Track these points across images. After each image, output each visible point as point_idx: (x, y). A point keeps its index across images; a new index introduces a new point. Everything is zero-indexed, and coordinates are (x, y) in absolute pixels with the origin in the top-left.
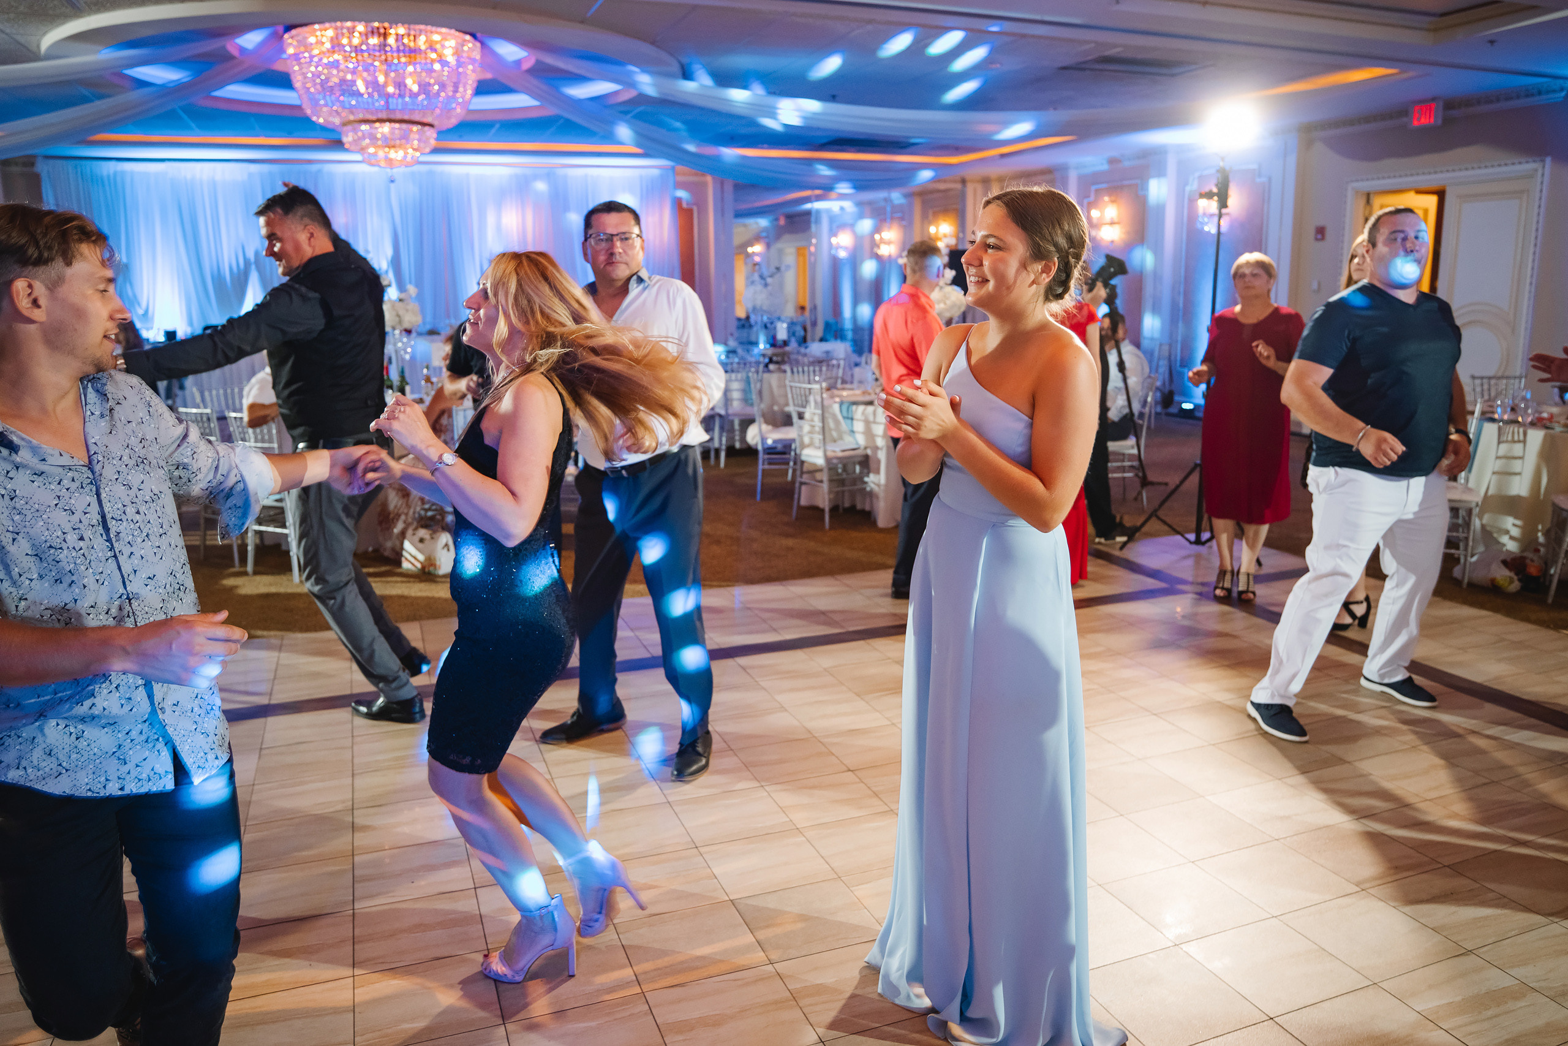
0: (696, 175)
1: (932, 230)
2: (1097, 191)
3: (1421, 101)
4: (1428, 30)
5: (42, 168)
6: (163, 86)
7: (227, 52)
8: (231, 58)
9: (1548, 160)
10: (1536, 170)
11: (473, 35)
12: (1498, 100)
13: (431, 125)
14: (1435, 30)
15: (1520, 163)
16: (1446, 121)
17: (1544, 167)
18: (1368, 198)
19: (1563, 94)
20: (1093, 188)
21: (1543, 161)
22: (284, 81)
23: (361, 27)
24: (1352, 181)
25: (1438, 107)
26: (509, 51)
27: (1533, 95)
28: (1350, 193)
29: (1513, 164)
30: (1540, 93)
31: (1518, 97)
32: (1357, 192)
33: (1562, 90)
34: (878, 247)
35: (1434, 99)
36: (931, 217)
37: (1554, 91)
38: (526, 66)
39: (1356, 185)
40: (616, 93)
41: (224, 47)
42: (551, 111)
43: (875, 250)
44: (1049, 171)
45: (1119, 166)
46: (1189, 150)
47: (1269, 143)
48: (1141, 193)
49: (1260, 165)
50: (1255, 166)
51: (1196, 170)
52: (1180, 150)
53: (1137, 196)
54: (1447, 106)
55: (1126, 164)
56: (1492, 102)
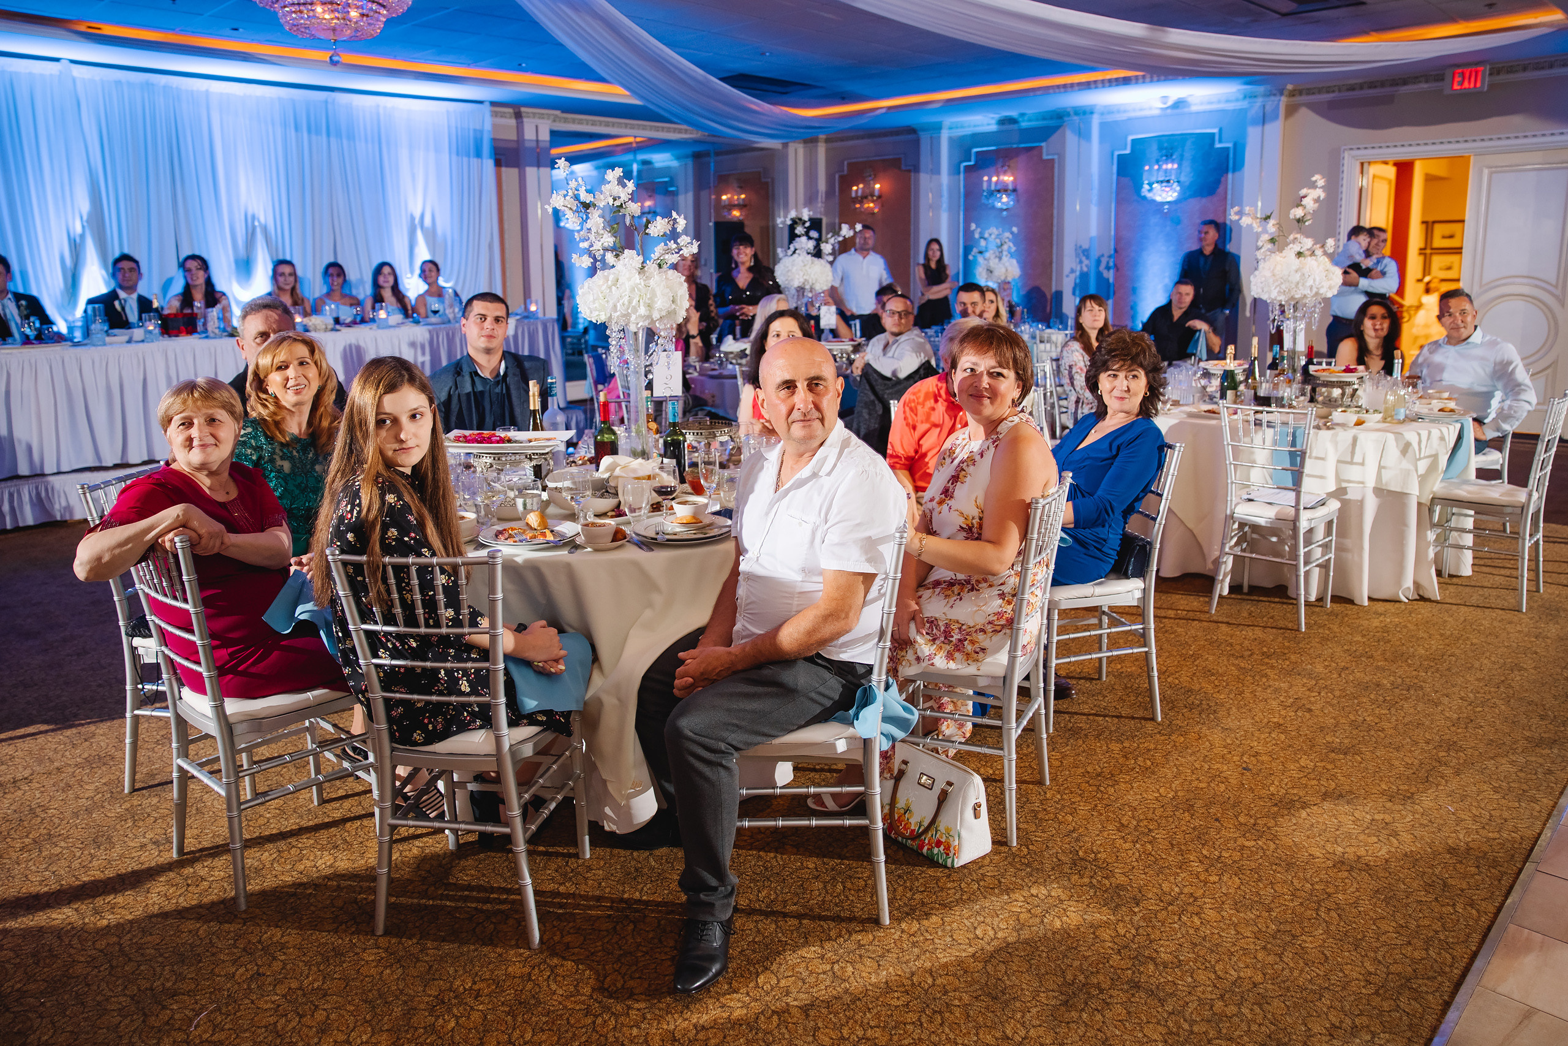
16: (1494, 86)
44: (911, 131)
45: (1015, 127)
46: (1119, 112)
47: (1244, 104)
48: (1045, 157)
49: (1221, 130)
50: (1215, 131)
51: (1132, 134)
52: (1109, 110)
53: (1041, 160)
54: (1490, 73)
55: (1025, 125)
56: (1542, 68)
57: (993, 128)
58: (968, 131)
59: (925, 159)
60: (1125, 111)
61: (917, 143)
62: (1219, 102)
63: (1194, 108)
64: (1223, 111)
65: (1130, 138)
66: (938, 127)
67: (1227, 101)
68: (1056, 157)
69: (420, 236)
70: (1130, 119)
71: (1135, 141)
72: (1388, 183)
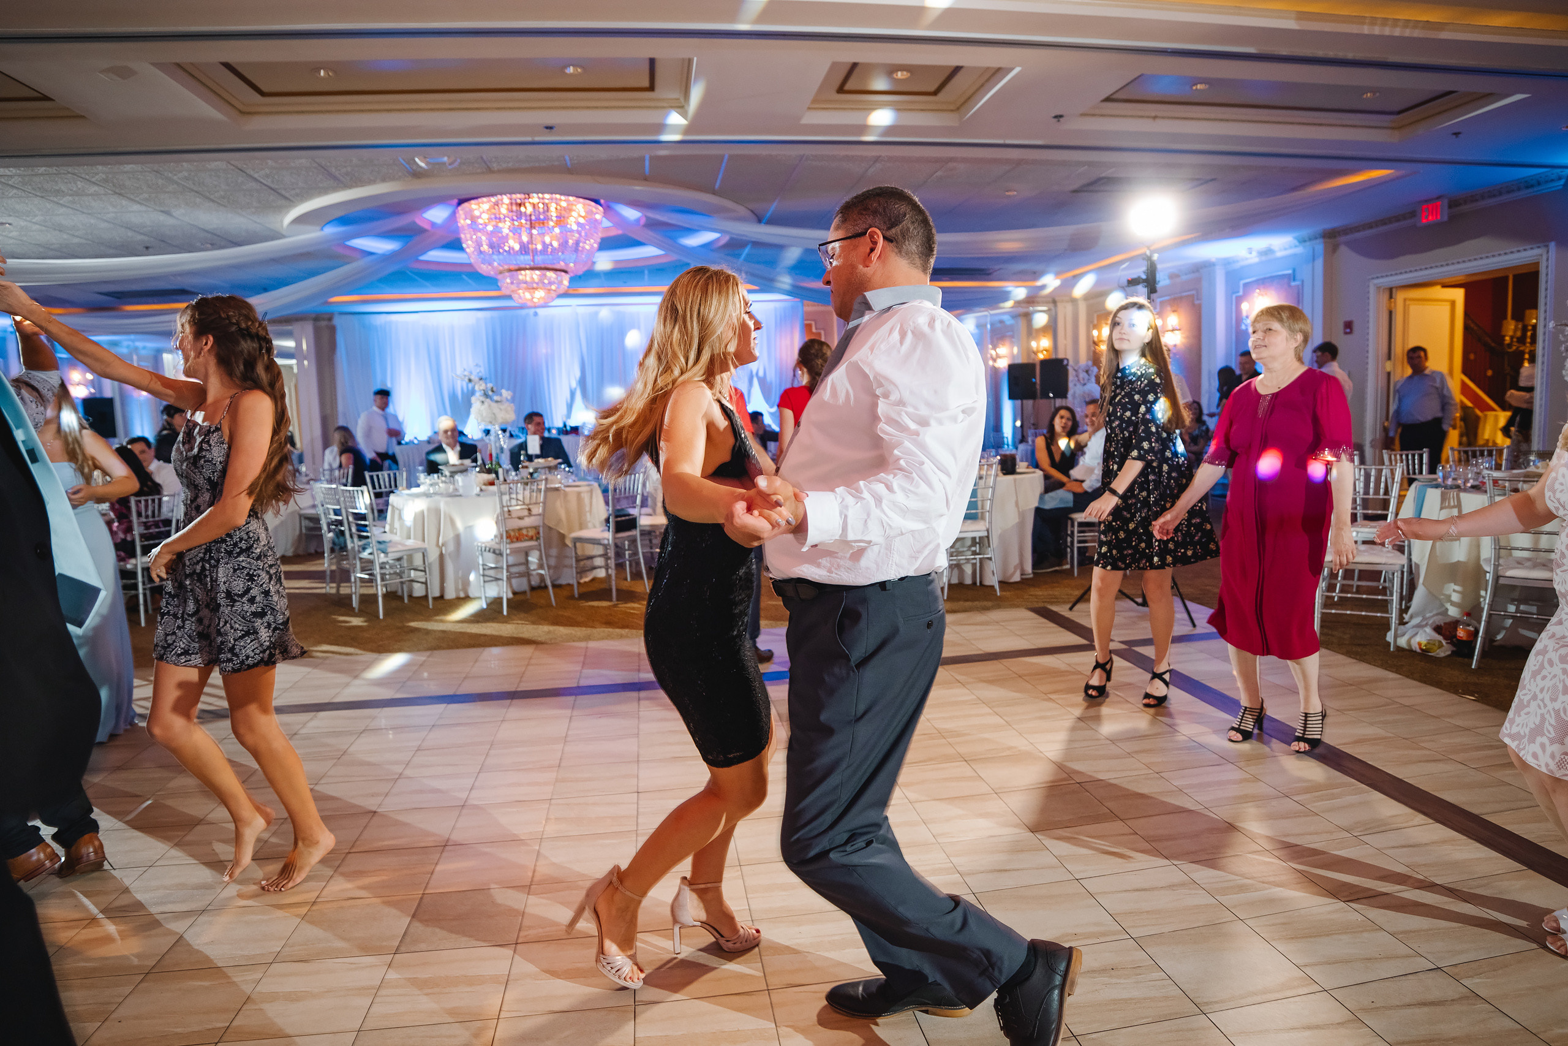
0: (814, 305)
1: (1034, 344)
3: (1426, 201)
4: (1393, 128)
5: (337, 321)
6: (383, 255)
7: (418, 226)
8: (422, 231)
9: (1552, 245)
10: (1541, 255)
11: (596, 201)
12: (1500, 194)
13: (566, 272)
14: (1400, 128)
15: (1526, 250)
16: (1452, 218)
17: (1548, 252)
18: (1391, 292)
19: (1562, 182)
21: (1544, 247)
22: (456, 245)
23: (506, 199)
24: (1373, 278)
25: (1444, 203)
26: (631, 214)
27: (1532, 186)
28: (1372, 289)
29: (1519, 251)
30: (1539, 184)
31: (1519, 189)
32: (1378, 288)
33: (1560, 178)
35: (1439, 198)
37: (1552, 180)
38: (643, 221)
39: (1376, 281)
40: (718, 239)
41: (414, 223)
42: (674, 257)
46: (1234, 262)
47: (1300, 250)
48: (1197, 302)
49: (1294, 270)
50: (1290, 272)
51: (1241, 279)
52: (1227, 262)
53: (1194, 305)
54: (1453, 204)
55: (1184, 278)
56: (1494, 196)
57: (1167, 282)
60: (1238, 261)
62: (1291, 247)
63: (1279, 254)
64: (1295, 255)
65: (1242, 282)
67: (1285, 249)
69: (755, 382)
70: (1243, 268)
71: (1245, 285)
72: (1448, 304)
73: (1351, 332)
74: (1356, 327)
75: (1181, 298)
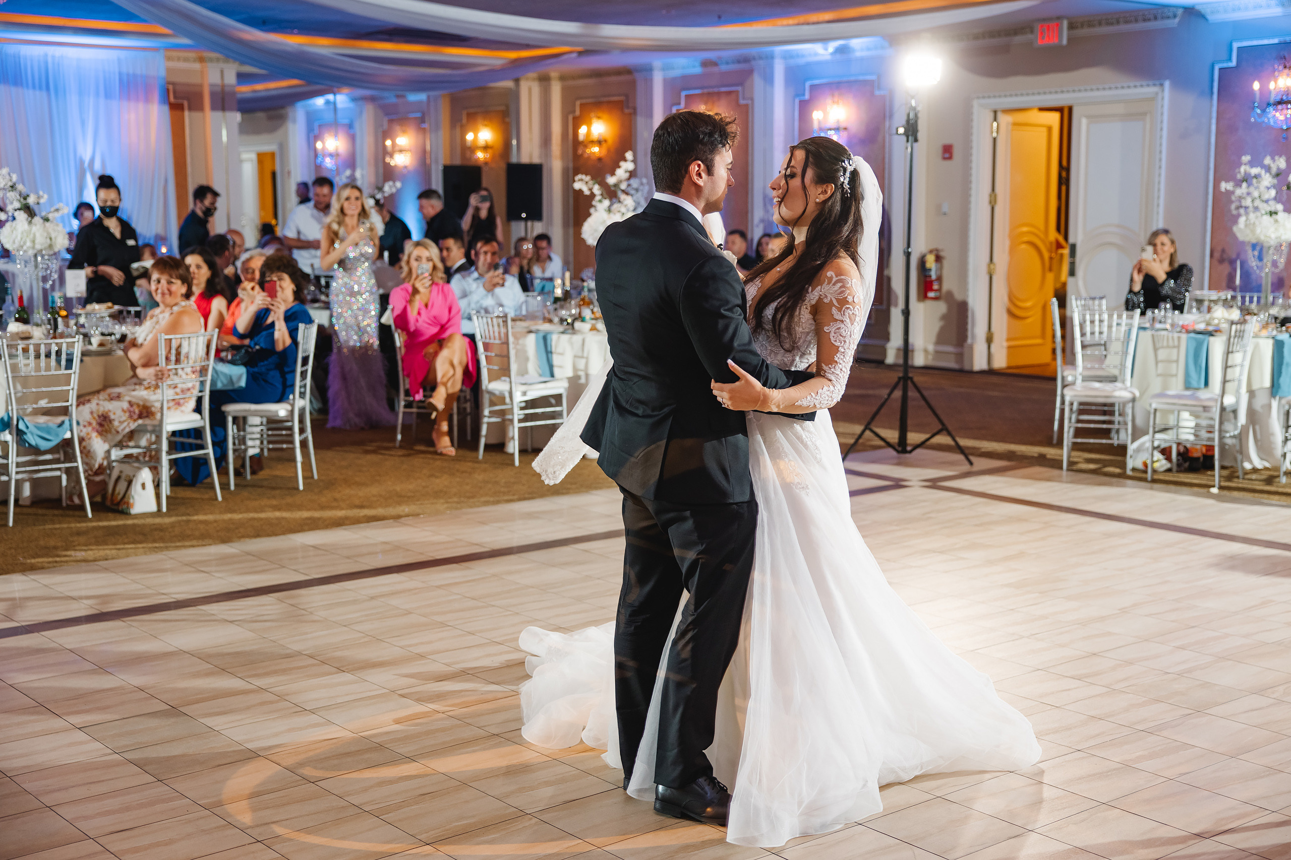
2: (687, 96)
3: (1044, 20)
9: (1167, 84)
10: (1157, 94)
15: (1142, 86)
16: (1072, 42)
17: (1163, 91)
18: (995, 115)
19: (1177, 20)
20: (684, 94)
21: (1162, 85)
24: (977, 98)
25: (1064, 24)
27: (1149, 20)
28: (976, 110)
29: (1135, 86)
30: (1156, 18)
31: (1136, 21)
32: (983, 109)
33: (1176, 16)
34: (391, 156)
35: (1059, 17)
36: (464, 121)
37: (1168, 17)
39: (979, 102)
43: (388, 160)
44: (627, 71)
45: (715, 69)
48: (742, 102)
49: (879, 76)
50: (874, 78)
51: (809, 79)
53: (738, 105)
54: (1071, 27)
55: (724, 68)
56: (1112, 24)
57: (698, 70)
58: (677, 73)
59: (640, 102)
60: (803, 56)
61: (633, 84)
63: (858, 54)
65: (808, 84)
66: (648, 70)
68: (750, 102)
69: (89, 179)
70: (808, 64)
71: (812, 87)
72: (1045, 130)
73: (950, 158)
74: (957, 152)
75: (719, 94)
